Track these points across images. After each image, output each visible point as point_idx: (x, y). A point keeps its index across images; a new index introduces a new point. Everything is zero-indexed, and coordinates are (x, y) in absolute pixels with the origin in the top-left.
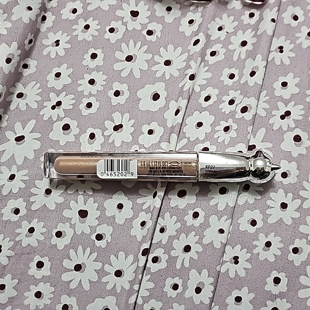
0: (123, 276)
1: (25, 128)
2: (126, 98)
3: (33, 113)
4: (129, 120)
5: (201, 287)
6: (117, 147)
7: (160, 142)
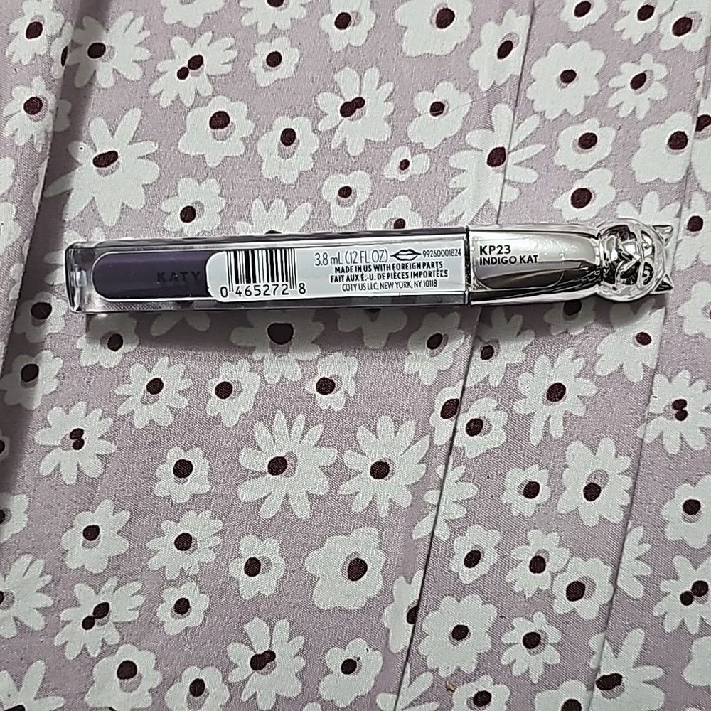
0: (393, 474)
1: (115, 131)
2: (368, 29)
3: (132, 92)
4: (379, 85)
5: (599, 484)
6: (354, 157)
7: (463, 132)
